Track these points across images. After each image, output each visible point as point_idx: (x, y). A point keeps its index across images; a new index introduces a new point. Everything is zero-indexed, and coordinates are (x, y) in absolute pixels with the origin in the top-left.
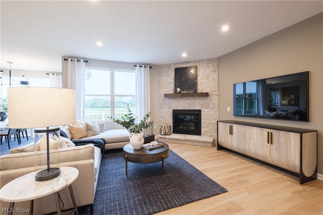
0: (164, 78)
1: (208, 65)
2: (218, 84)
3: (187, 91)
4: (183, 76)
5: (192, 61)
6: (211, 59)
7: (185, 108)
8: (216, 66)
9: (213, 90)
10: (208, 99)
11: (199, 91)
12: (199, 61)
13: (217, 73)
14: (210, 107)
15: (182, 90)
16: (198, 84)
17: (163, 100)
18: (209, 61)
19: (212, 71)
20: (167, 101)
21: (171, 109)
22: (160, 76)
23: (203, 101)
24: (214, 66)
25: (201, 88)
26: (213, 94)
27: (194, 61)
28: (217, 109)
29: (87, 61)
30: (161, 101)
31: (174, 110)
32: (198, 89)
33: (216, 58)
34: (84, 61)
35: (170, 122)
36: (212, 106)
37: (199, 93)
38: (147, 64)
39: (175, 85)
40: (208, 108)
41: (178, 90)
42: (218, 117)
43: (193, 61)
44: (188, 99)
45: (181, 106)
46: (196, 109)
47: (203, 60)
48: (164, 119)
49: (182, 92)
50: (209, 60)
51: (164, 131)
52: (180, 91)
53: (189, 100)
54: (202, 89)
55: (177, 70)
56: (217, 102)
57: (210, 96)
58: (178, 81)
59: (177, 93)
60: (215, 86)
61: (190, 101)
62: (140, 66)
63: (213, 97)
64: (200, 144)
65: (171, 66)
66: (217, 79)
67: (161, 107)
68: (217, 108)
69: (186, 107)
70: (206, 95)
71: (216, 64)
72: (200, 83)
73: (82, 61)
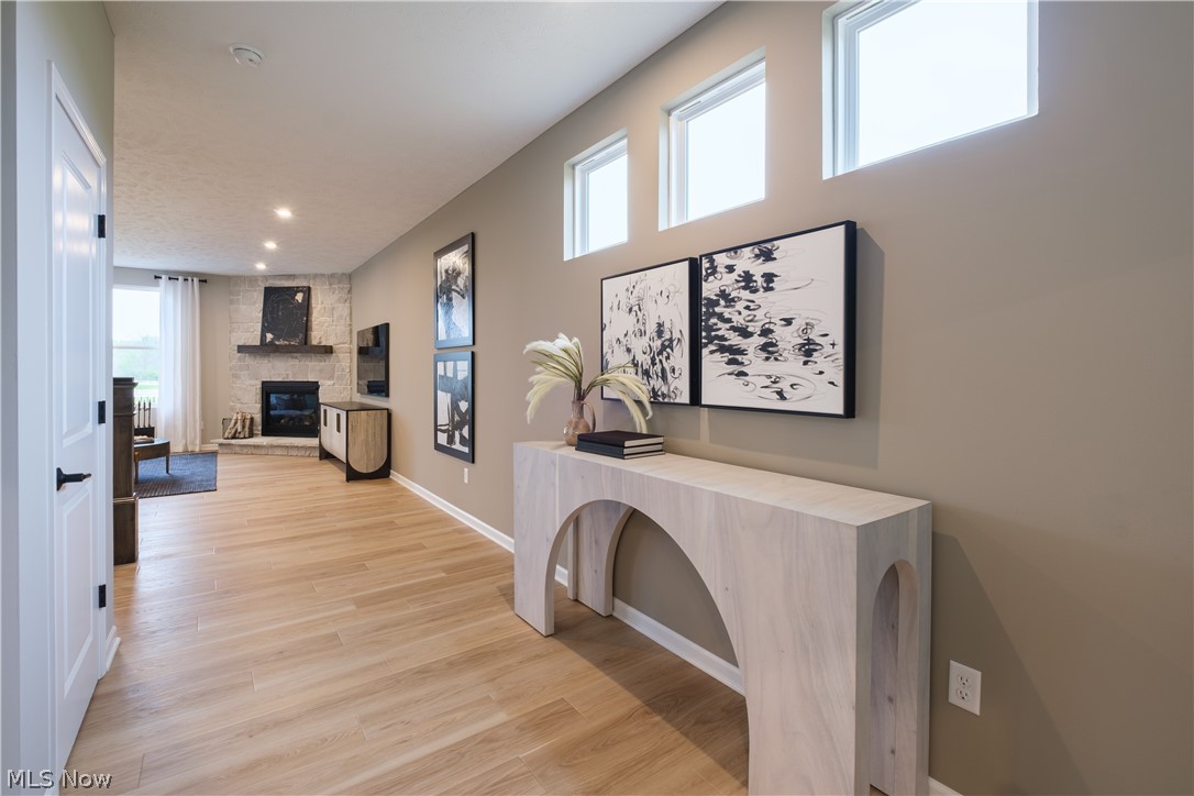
0: (243, 307)
1: (332, 286)
3: (286, 341)
4: (281, 307)
5: (301, 276)
6: (338, 274)
7: (285, 377)
8: (346, 291)
9: (341, 341)
10: (332, 359)
11: (315, 342)
12: (315, 276)
13: (347, 304)
14: (335, 376)
15: (277, 337)
16: (313, 326)
17: (239, 359)
18: (332, 278)
19: (339, 301)
20: (249, 360)
21: (257, 379)
22: (231, 302)
23: (322, 364)
24: (342, 289)
25: (318, 336)
26: (340, 348)
27: (305, 276)
28: (347, 380)
31: (263, 383)
32: (313, 338)
33: (346, 275)
35: (255, 411)
36: (339, 373)
37: (314, 346)
38: (194, 274)
39: (263, 325)
40: (331, 378)
41: (269, 336)
43: (303, 276)
44: (292, 357)
45: (278, 375)
46: (310, 380)
47: (323, 275)
48: (242, 403)
49: (277, 343)
50: (333, 275)
51: (233, 431)
52: (273, 340)
53: (293, 360)
54: (320, 338)
55: (269, 292)
56: (349, 365)
57: (335, 353)
58: (269, 316)
59: (266, 345)
60: (345, 332)
61: (296, 362)
62: (170, 279)
63: (341, 356)
64: (302, 453)
65: (256, 280)
66: (348, 319)
67: (235, 376)
69: (288, 375)
70: (328, 350)
71: (346, 286)
72: (318, 325)
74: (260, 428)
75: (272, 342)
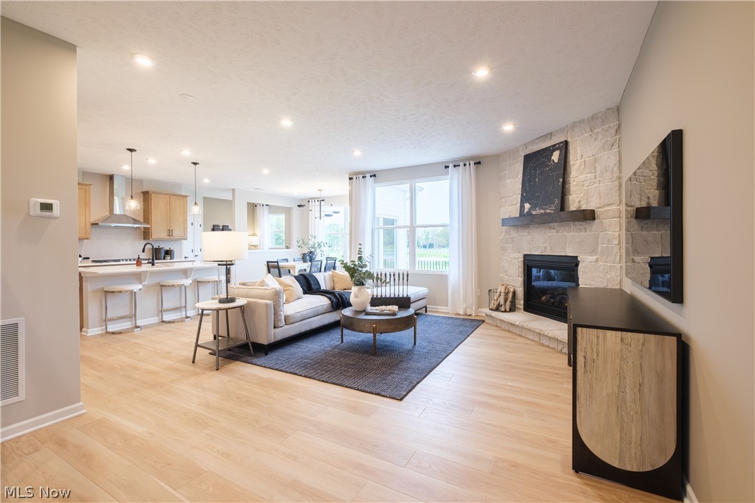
0: (509, 181)
1: (595, 131)
2: (617, 182)
3: (542, 209)
4: (538, 172)
5: (557, 131)
6: (600, 112)
7: (543, 250)
8: (613, 131)
9: (606, 203)
10: (594, 226)
11: (573, 207)
12: (574, 125)
13: (615, 150)
14: (600, 249)
15: (533, 207)
16: (571, 188)
17: (506, 233)
19: (604, 148)
20: (514, 233)
21: (519, 252)
22: (501, 178)
23: (583, 234)
24: (607, 131)
25: (577, 198)
26: (606, 211)
27: (562, 130)
28: (616, 256)
29: (375, 176)
30: (503, 234)
31: (525, 256)
32: (571, 202)
33: (612, 108)
34: (371, 176)
35: (517, 284)
36: (605, 245)
37: (573, 211)
38: (470, 158)
39: (522, 195)
40: (593, 252)
41: (527, 206)
42: (619, 280)
43: (560, 129)
44: (550, 228)
45: (538, 247)
46: (569, 254)
47: (582, 121)
48: (508, 275)
49: (534, 213)
50: (594, 117)
51: (496, 303)
52: (530, 210)
53: (552, 230)
54: (580, 202)
55: (528, 160)
56: (617, 234)
57: (599, 218)
58: (527, 185)
59: (524, 215)
60: (611, 189)
61: (553, 233)
62: (455, 166)
63: (606, 222)
65: (518, 151)
66: (616, 169)
67: (502, 248)
68: (617, 253)
69: (545, 248)
70: (590, 216)
71: (612, 125)
72: (576, 185)
73: (368, 176)
74: (522, 302)
75: (529, 212)
